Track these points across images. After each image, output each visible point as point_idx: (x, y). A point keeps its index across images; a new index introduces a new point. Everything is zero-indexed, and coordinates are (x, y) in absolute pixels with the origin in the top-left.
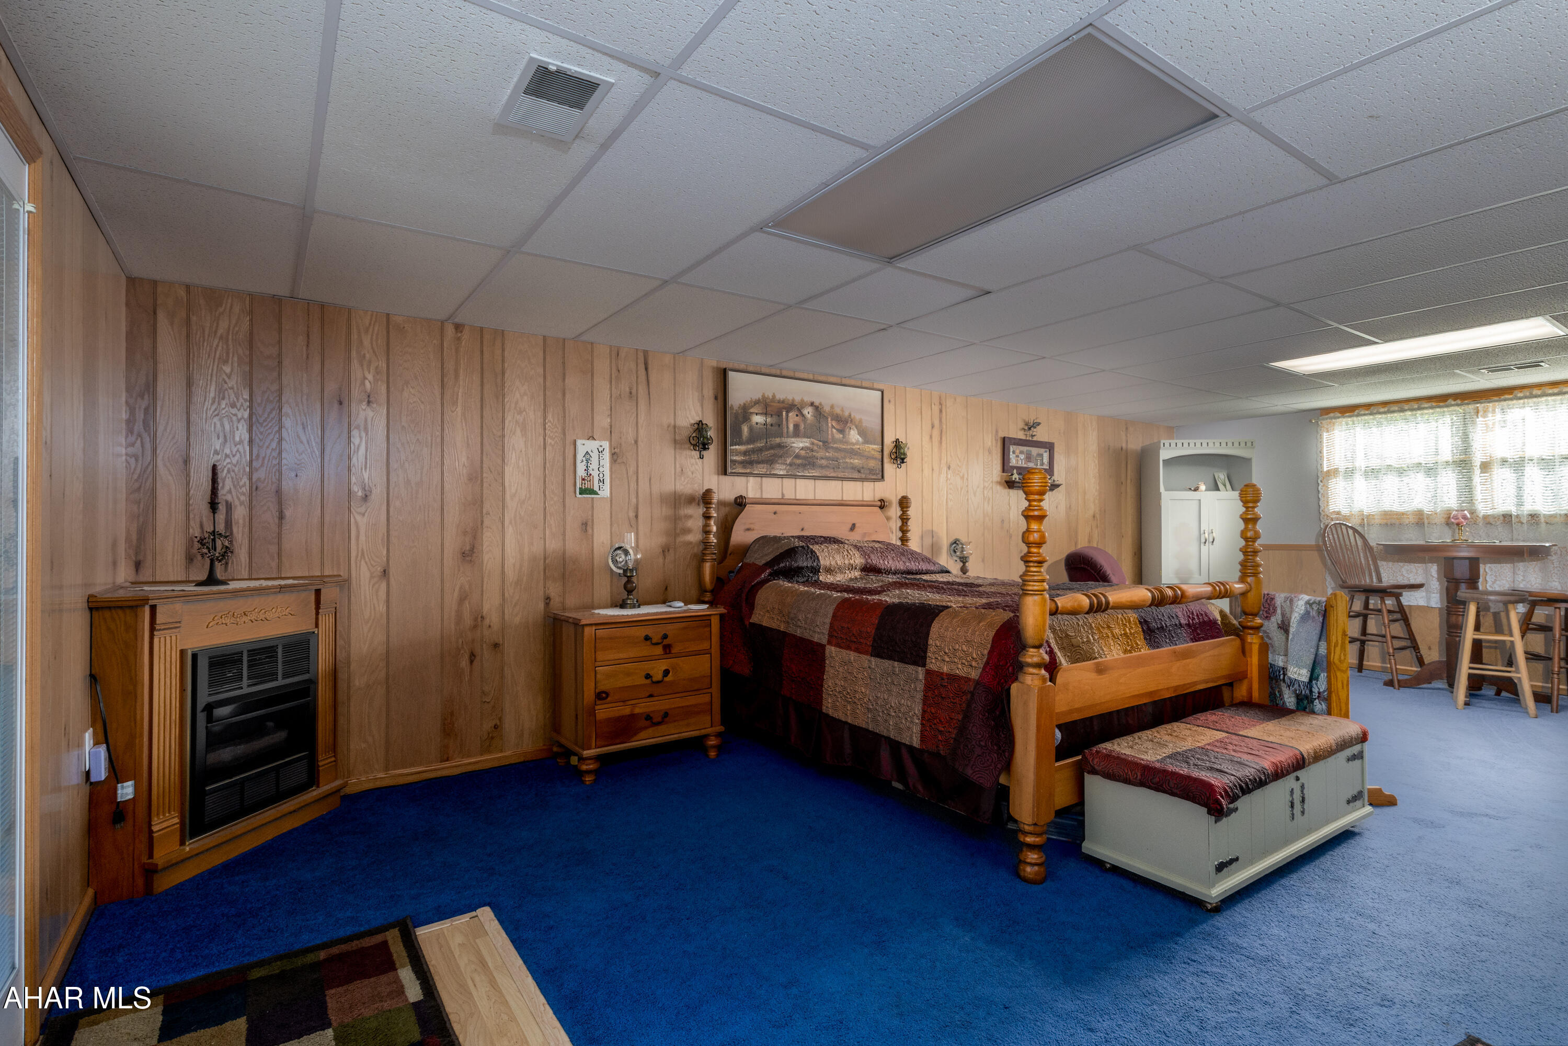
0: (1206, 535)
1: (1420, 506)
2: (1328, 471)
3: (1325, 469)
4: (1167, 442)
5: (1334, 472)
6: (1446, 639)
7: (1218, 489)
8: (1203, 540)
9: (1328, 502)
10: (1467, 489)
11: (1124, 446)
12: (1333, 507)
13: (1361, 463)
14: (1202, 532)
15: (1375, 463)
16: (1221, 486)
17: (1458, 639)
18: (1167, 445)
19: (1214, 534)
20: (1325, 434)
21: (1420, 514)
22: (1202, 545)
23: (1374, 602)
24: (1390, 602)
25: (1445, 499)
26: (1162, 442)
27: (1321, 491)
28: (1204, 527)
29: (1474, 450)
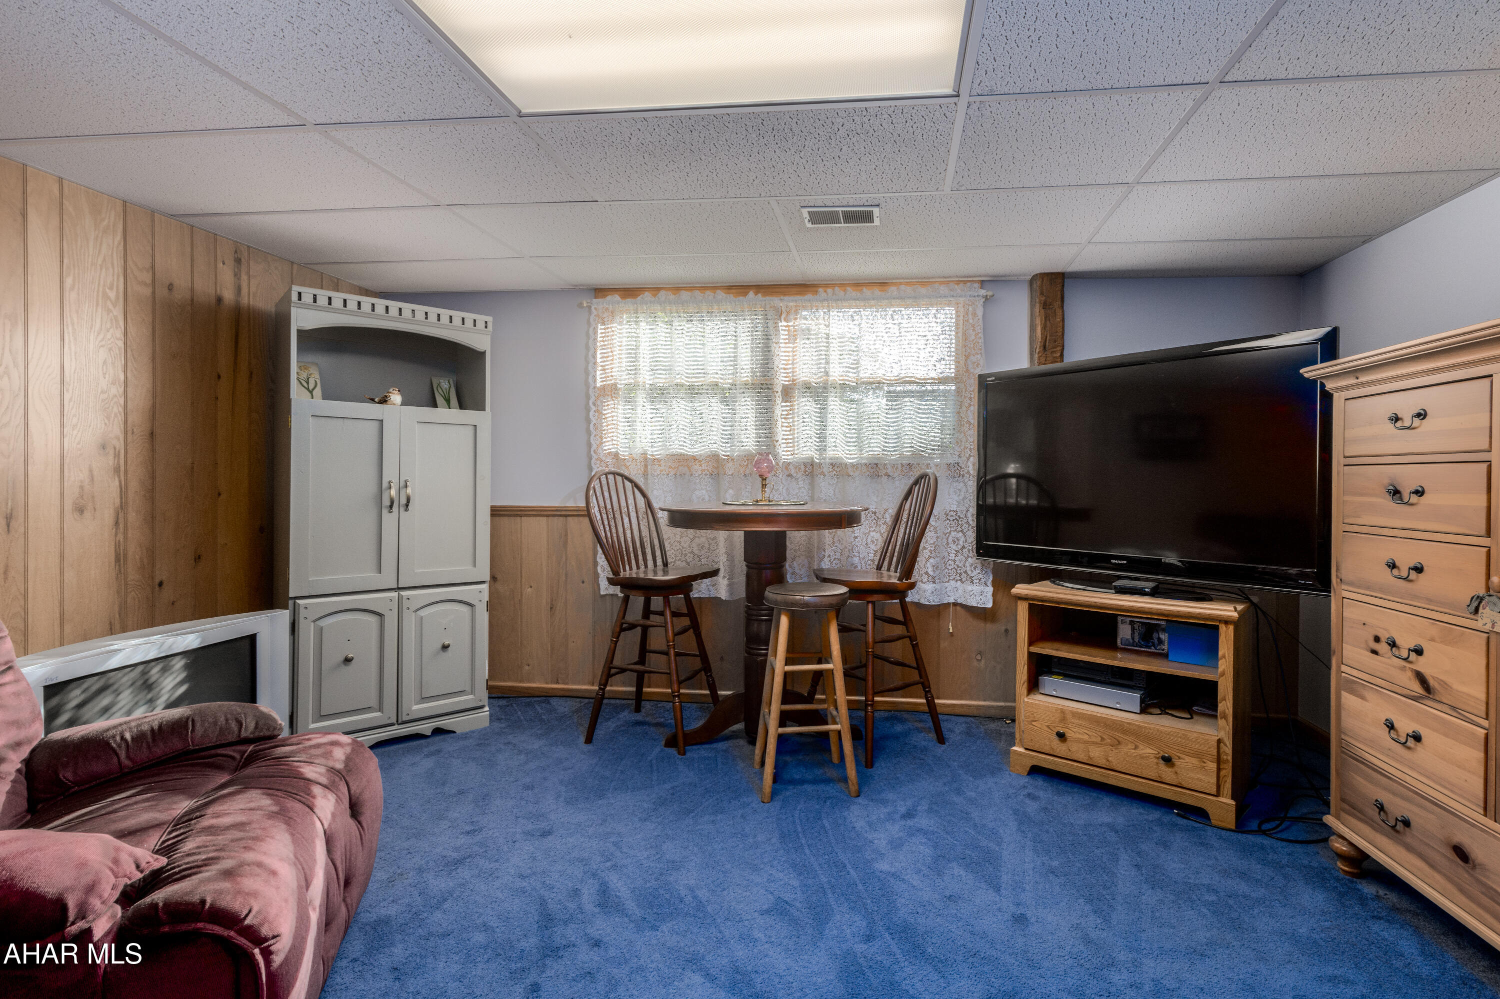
0: (393, 492)
1: (714, 448)
2: (603, 388)
3: (598, 385)
4: (308, 293)
5: (611, 391)
6: (745, 657)
7: (435, 405)
8: (386, 502)
9: (601, 438)
10: (766, 425)
11: (228, 295)
12: (607, 447)
13: (646, 378)
14: (385, 485)
15: (662, 380)
16: (440, 400)
17: (760, 659)
18: (307, 298)
19: (409, 491)
20: (600, 327)
21: (715, 458)
22: (385, 511)
23: (657, 602)
24: (677, 599)
25: (743, 438)
26: (296, 289)
27: (594, 421)
28: (389, 474)
29: (775, 369)
